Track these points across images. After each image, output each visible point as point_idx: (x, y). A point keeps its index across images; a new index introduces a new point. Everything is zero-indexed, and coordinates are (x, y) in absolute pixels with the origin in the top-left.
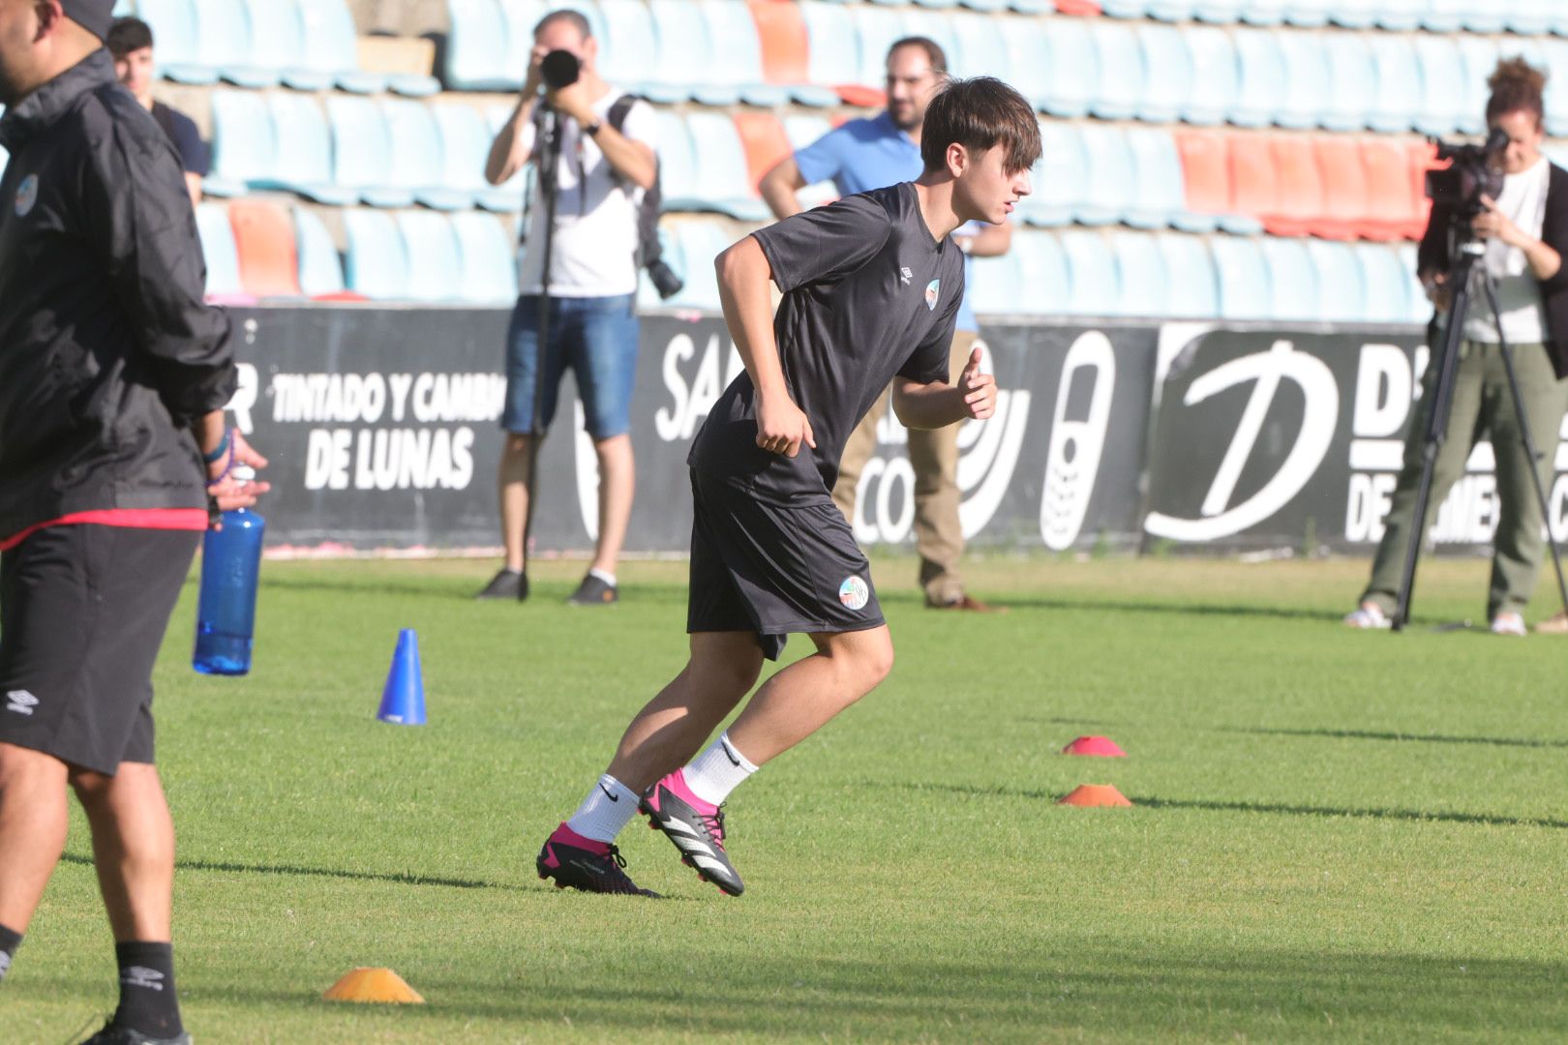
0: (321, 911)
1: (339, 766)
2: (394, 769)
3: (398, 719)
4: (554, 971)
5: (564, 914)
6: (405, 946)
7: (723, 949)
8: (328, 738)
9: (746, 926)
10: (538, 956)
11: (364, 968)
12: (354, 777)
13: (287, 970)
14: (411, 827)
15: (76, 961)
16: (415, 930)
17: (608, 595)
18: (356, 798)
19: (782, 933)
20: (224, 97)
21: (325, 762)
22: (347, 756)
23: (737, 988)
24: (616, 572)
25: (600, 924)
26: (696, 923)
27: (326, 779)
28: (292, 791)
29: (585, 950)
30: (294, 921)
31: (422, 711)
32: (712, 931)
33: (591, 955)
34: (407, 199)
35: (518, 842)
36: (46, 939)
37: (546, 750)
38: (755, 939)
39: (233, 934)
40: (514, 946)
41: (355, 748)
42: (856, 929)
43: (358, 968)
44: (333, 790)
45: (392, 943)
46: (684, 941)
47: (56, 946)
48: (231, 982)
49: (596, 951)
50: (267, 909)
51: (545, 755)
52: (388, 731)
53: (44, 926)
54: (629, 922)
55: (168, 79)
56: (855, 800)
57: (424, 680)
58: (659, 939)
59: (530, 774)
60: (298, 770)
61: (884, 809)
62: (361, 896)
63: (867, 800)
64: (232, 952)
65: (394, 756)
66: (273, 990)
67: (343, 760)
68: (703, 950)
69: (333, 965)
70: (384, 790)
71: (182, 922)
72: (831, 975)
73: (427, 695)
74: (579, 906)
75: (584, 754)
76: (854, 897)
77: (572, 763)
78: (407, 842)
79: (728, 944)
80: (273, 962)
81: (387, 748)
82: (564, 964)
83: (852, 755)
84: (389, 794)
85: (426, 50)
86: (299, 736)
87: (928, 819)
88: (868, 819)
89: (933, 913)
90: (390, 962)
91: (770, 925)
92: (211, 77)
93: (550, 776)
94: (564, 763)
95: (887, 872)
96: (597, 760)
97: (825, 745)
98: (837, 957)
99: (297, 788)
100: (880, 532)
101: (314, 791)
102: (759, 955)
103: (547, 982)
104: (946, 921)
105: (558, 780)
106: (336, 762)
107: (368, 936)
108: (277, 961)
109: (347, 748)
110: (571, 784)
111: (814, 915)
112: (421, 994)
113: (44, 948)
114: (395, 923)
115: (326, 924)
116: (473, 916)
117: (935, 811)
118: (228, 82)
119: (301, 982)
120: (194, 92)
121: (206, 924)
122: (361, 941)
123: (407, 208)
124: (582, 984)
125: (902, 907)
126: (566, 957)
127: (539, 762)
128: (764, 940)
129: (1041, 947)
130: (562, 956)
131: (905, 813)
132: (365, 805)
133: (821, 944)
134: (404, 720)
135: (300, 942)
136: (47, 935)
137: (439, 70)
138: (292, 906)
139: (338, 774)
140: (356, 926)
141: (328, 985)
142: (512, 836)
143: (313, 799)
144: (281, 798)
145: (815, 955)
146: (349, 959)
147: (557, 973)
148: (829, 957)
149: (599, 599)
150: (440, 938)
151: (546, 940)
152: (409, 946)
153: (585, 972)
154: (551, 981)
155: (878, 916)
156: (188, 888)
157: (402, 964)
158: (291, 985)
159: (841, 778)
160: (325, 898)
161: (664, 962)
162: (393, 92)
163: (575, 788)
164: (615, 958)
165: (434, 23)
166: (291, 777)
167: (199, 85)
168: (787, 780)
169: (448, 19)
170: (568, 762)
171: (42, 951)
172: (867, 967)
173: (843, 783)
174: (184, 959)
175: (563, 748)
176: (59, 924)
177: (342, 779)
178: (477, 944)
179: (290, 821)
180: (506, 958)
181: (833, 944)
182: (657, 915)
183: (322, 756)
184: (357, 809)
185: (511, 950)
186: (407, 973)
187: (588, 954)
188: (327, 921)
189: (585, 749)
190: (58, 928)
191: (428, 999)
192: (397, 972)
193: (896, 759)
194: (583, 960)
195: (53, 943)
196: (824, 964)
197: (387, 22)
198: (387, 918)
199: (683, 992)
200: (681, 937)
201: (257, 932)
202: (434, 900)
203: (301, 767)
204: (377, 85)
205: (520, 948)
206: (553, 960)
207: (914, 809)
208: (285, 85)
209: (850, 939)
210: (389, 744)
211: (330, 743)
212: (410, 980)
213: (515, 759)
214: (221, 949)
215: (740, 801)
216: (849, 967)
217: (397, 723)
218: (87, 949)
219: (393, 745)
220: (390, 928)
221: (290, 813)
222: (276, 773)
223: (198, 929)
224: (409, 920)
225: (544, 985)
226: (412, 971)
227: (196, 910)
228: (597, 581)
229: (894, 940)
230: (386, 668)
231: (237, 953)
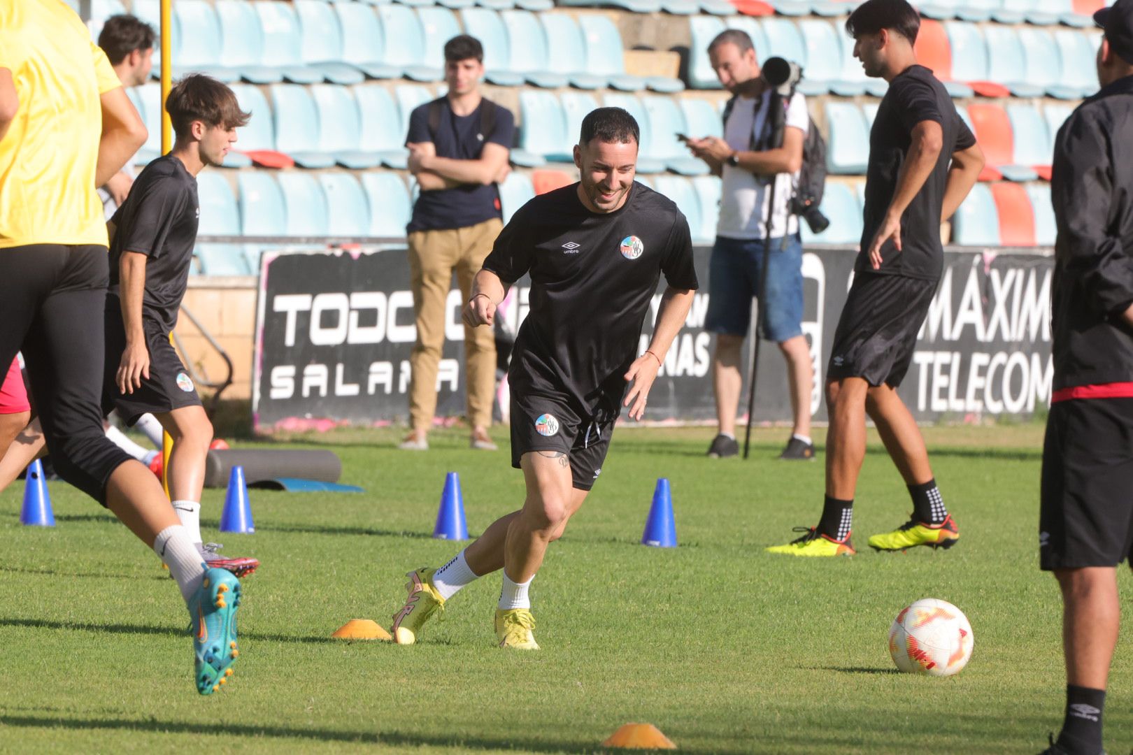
0: (601, 683)
1: (614, 578)
2: (654, 580)
3: (657, 543)
4: (770, 725)
5: (777, 684)
6: (662, 708)
7: (892, 707)
8: (606, 558)
9: (909, 691)
10: (758, 714)
11: (633, 723)
12: (625, 586)
13: (577, 726)
14: (666, 622)
15: (425, 720)
16: (670, 696)
17: (807, 453)
18: (627, 601)
19: (935, 697)
20: (529, 95)
21: (604, 576)
22: (620, 571)
23: (902, 736)
24: (811, 435)
25: (803, 690)
26: (873, 690)
27: (605, 586)
28: (580, 596)
29: (793, 710)
30: (582, 690)
31: (673, 536)
32: (884, 695)
33: (797, 713)
34: (661, 167)
35: (744, 631)
36: (404, 704)
37: (764, 565)
38: (916, 701)
39: (539, 699)
40: (741, 707)
41: (625, 565)
42: (988, 693)
43: (628, 723)
44: (609, 595)
45: (653, 706)
46: (864, 702)
47: (411, 709)
48: (537, 734)
49: (800, 711)
50: (563, 681)
51: (762, 569)
52: (650, 552)
53: (403, 694)
54: (824, 689)
55: (488, 82)
56: (987, 599)
57: (675, 515)
58: (846, 701)
59: (752, 583)
60: (584, 581)
61: (1008, 607)
62: (630, 672)
63: (996, 600)
64: (538, 713)
65: (654, 570)
66: (567, 739)
67: (617, 573)
68: (878, 709)
69: (610, 722)
70: (647, 595)
71: (501, 691)
72: (970, 726)
73: (677, 526)
74: (787, 678)
75: (791, 568)
76: (987, 670)
77: (783, 574)
78: (663, 632)
79: (896, 705)
80: (567, 720)
81: (649, 565)
82: (777, 720)
83: (985, 567)
84: (651, 598)
85: (675, 59)
86: (585, 556)
87: (1040, 613)
88: (997, 614)
89: (1044, 681)
90: (651, 719)
91: (926, 691)
92: (520, 80)
93: (767, 584)
94: (777, 575)
95: (1011, 652)
96: (801, 572)
97: (966, 560)
98: (975, 714)
99: (584, 594)
100: (1004, 406)
101: (596, 596)
102: (918, 713)
103: (765, 733)
104: (1053, 687)
105: (772, 587)
106: (612, 575)
107: (635, 700)
108: (570, 719)
109: (620, 565)
110: (782, 590)
111: (958, 683)
112: (674, 742)
113: (402, 711)
114: (655, 691)
115: (605, 692)
116: (711, 686)
117: (1045, 607)
118: (531, 84)
119: (587, 734)
120: (507, 91)
121: (519, 692)
122: (630, 704)
123: (661, 174)
124: (790, 733)
125: (1022, 676)
126: (778, 715)
127: (758, 575)
128: (922, 702)
129: (1123, 705)
130: (776, 714)
131: (1024, 609)
132: (633, 606)
133: (963, 705)
134: (661, 544)
135: (587, 705)
136: (404, 701)
137: (684, 74)
138: (581, 679)
139: (613, 584)
140: (627, 693)
141: (607, 736)
142: (740, 627)
143: (596, 602)
144: (572, 602)
145: (959, 712)
146: (622, 717)
147: (772, 727)
148: (968, 713)
149: (802, 456)
150: (688, 702)
151: (764, 702)
152: (665, 706)
153: (793, 725)
154: (767, 732)
155: (1004, 684)
156: (506, 667)
157: (660, 720)
158: (580, 736)
159: (977, 584)
160: (604, 673)
161: (849, 718)
162: (651, 90)
163: (785, 592)
164: (814, 716)
165: (680, 40)
166: (581, 586)
167: (511, 86)
168: (938, 586)
169: (690, 36)
170: (779, 574)
171: (401, 712)
172: (997, 720)
173: (978, 588)
174: (503, 718)
175: (775, 563)
176: (413, 693)
177: (616, 587)
178: (714, 706)
179: (579, 618)
180: (735, 716)
181: (971, 704)
182: (844, 684)
183: (602, 570)
184: (627, 609)
185: (739, 709)
186: (664, 727)
187: (795, 712)
188: (606, 690)
189: (792, 564)
190: (412, 696)
191: (680, 746)
192: (657, 726)
193: (1018, 570)
194: (791, 716)
195: (409, 706)
196: (965, 718)
197: (646, 40)
198: (650, 687)
199: (863, 739)
200: (862, 700)
201: (556, 698)
202: (683, 675)
203: (587, 579)
204: (639, 85)
205: (746, 708)
206: (769, 717)
207: (1030, 606)
208: (573, 86)
209: (985, 700)
210: (650, 562)
211: (607, 561)
212: (667, 732)
213: (741, 572)
214: (530, 710)
215: (904, 601)
216: (985, 719)
217: (655, 546)
218: (433, 711)
219: (653, 563)
220: (651, 694)
221: (579, 612)
222: (569, 583)
223: (513, 696)
224: (665, 689)
225: (763, 735)
226: (667, 725)
227: (511, 683)
228: (799, 442)
229: (1015, 701)
230: (648, 507)
231: (541, 713)
